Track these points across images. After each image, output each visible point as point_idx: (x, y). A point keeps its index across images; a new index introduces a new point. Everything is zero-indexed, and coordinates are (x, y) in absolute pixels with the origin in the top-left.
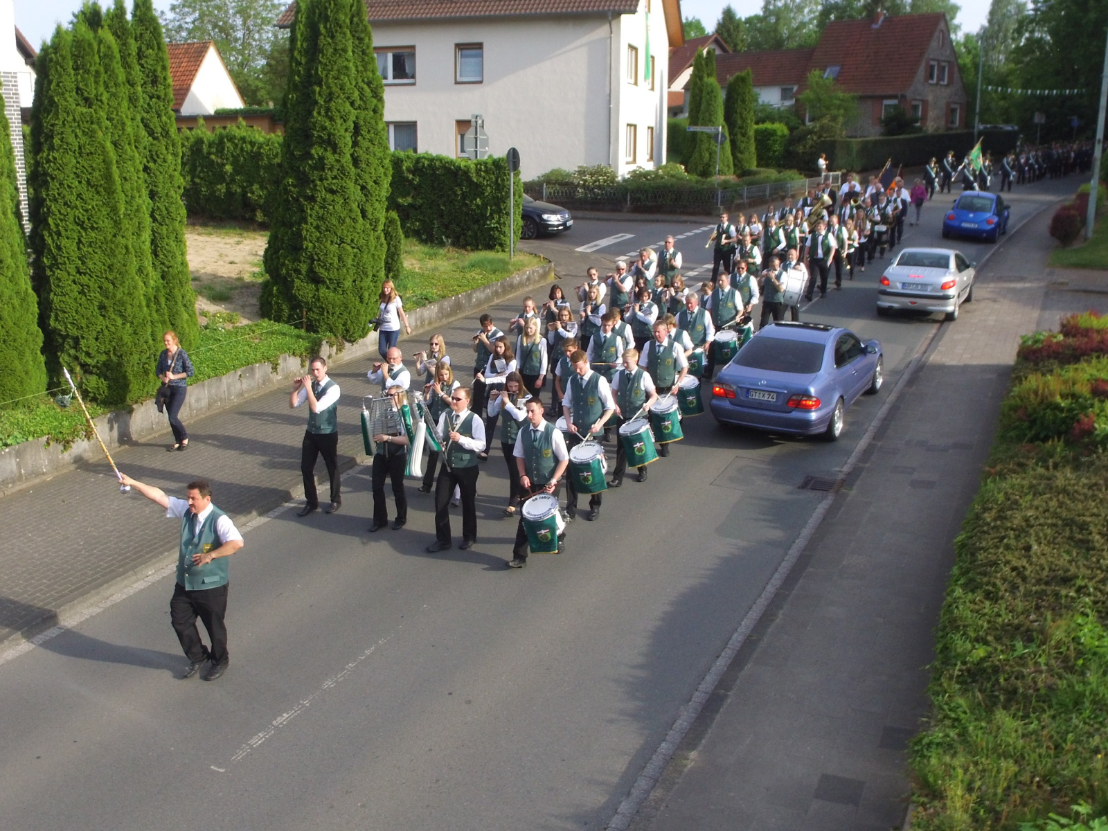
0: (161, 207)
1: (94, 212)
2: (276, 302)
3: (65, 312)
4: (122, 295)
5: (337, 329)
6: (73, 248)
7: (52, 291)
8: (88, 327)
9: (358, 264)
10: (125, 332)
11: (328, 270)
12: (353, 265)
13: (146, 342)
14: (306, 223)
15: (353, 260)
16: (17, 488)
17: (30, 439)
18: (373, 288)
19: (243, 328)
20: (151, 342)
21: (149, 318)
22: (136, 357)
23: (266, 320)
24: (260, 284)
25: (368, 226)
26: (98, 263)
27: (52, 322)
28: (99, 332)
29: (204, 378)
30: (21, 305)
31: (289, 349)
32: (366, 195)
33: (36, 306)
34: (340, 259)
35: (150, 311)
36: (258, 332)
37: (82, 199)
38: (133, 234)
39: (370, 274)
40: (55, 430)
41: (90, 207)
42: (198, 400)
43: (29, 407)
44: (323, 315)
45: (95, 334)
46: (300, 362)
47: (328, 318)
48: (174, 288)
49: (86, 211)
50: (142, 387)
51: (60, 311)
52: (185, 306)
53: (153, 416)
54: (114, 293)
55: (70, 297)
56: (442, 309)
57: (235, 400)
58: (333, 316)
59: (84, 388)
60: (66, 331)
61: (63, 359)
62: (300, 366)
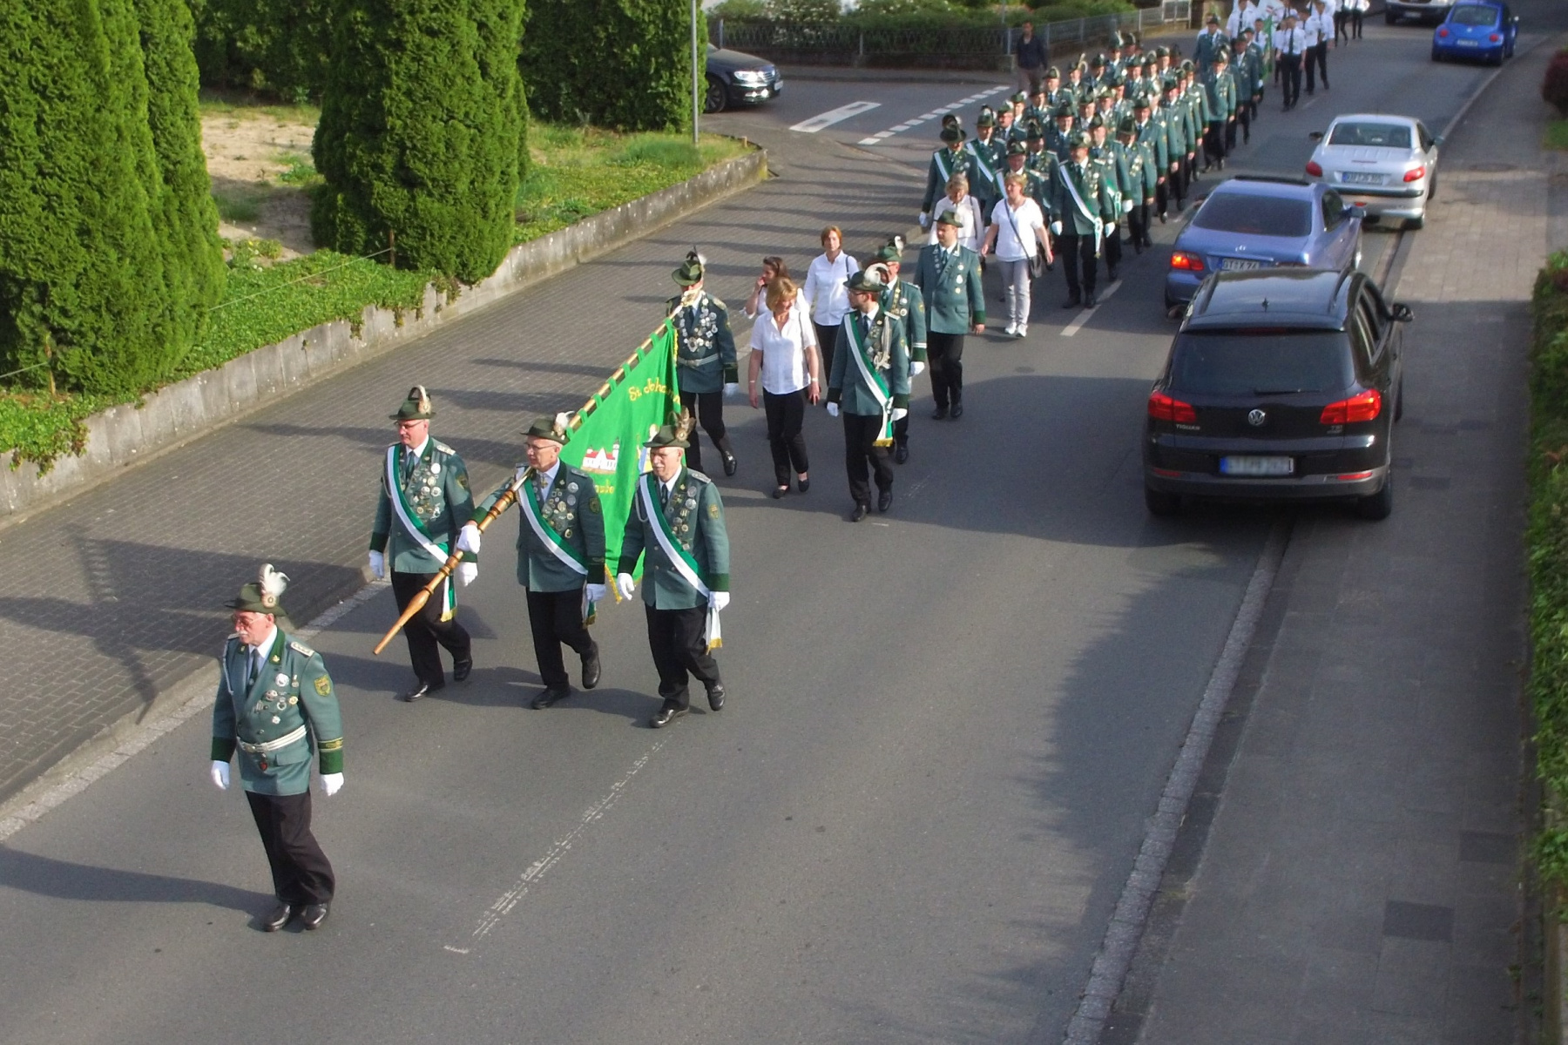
0: (159, 60)
1: (62, 69)
2: (342, 221)
3: (21, 242)
4: (115, 211)
5: (448, 263)
6: (29, 131)
8: (62, 266)
9: (478, 153)
10: (123, 272)
11: (429, 164)
12: (470, 156)
13: (157, 290)
14: (390, 86)
15: (470, 147)
18: (502, 194)
19: (291, 264)
20: (164, 289)
21: (159, 249)
22: (142, 314)
23: (327, 251)
25: (491, 89)
26: (74, 157)
28: (80, 274)
29: (249, 347)
31: (376, 297)
32: (485, 38)
34: (449, 145)
35: (160, 236)
36: (318, 271)
37: (40, 47)
38: (126, 108)
39: (497, 170)
40: (25, 439)
41: (55, 61)
42: (242, 384)
44: (424, 239)
45: (73, 276)
46: (392, 318)
47: (432, 245)
48: (186, 198)
49: (50, 67)
50: (154, 364)
51: (13, 239)
52: (204, 228)
53: (174, 413)
54: (102, 207)
55: (29, 216)
56: (604, 228)
57: (298, 383)
58: (440, 240)
59: (59, 367)
60: (26, 273)
61: (22, 321)
62: (393, 326)
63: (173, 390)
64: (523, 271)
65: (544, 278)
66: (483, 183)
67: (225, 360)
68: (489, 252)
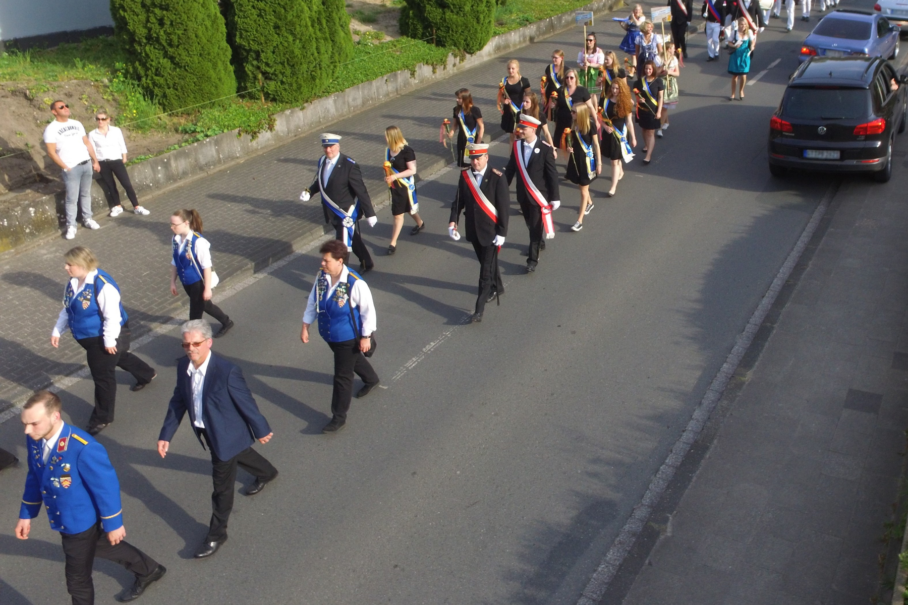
2: (412, 23)
3: (247, 31)
4: (292, 17)
5: (460, 43)
7: (236, 14)
8: (266, 43)
10: (296, 46)
13: (313, 55)
16: (217, 169)
17: (226, 131)
18: (487, 12)
19: (387, 43)
20: (316, 54)
21: (314, 36)
22: (305, 66)
23: (405, 37)
24: (400, 9)
27: (238, 40)
28: (275, 47)
29: (358, 82)
30: (212, 26)
31: (423, 59)
33: (225, 27)
35: (315, 30)
36: (399, 46)
40: (245, 124)
42: (354, 99)
43: (223, 106)
44: (449, 32)
45: (272, 48)
46: (431, 69)
47: (453, 35)
48: (332, 12)
50: (310, 89)
51: (244, 30)
52: (342, 26)
53: (320, 112)
54: (285, 16)
55: (251, 20)
56: (540, 28)
57: (383, 99)
58: (456, 33)
59: (265, 91)
60: (249, 46)
61: (248, 68)
62: (432, 73)
63: (319, 102)
64: (498, 48)
65: (508, 51)
66: (477, 7)
67: (346, 88)
68: (479, 39)
